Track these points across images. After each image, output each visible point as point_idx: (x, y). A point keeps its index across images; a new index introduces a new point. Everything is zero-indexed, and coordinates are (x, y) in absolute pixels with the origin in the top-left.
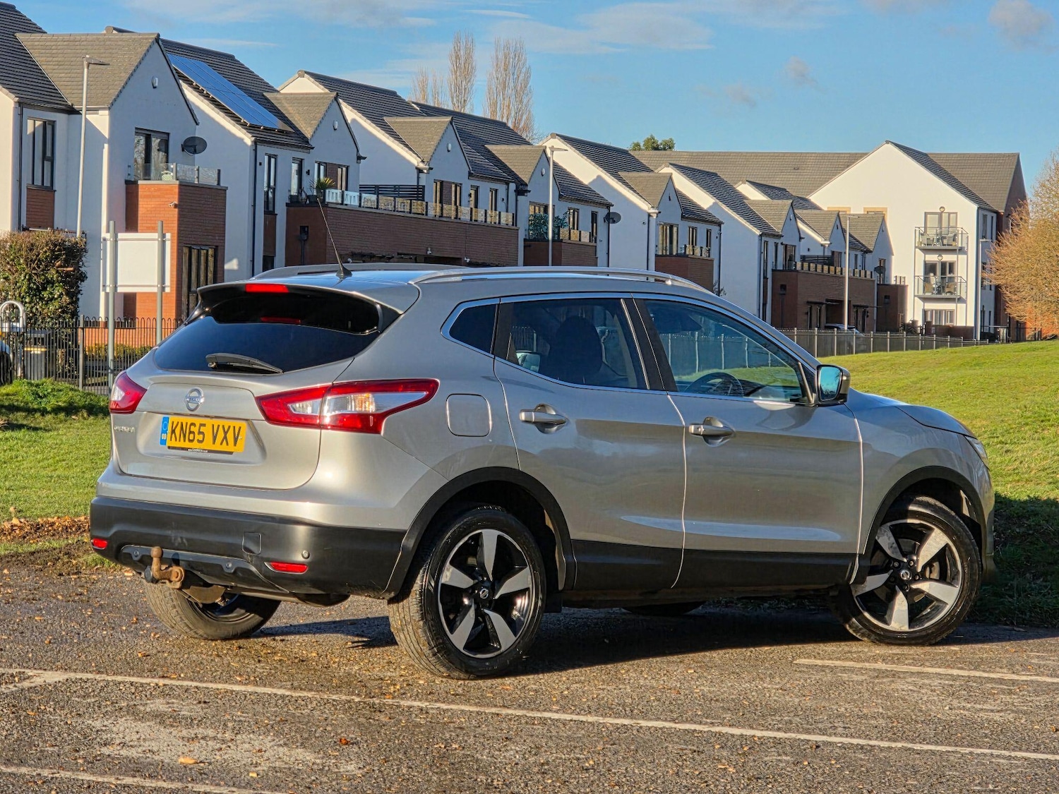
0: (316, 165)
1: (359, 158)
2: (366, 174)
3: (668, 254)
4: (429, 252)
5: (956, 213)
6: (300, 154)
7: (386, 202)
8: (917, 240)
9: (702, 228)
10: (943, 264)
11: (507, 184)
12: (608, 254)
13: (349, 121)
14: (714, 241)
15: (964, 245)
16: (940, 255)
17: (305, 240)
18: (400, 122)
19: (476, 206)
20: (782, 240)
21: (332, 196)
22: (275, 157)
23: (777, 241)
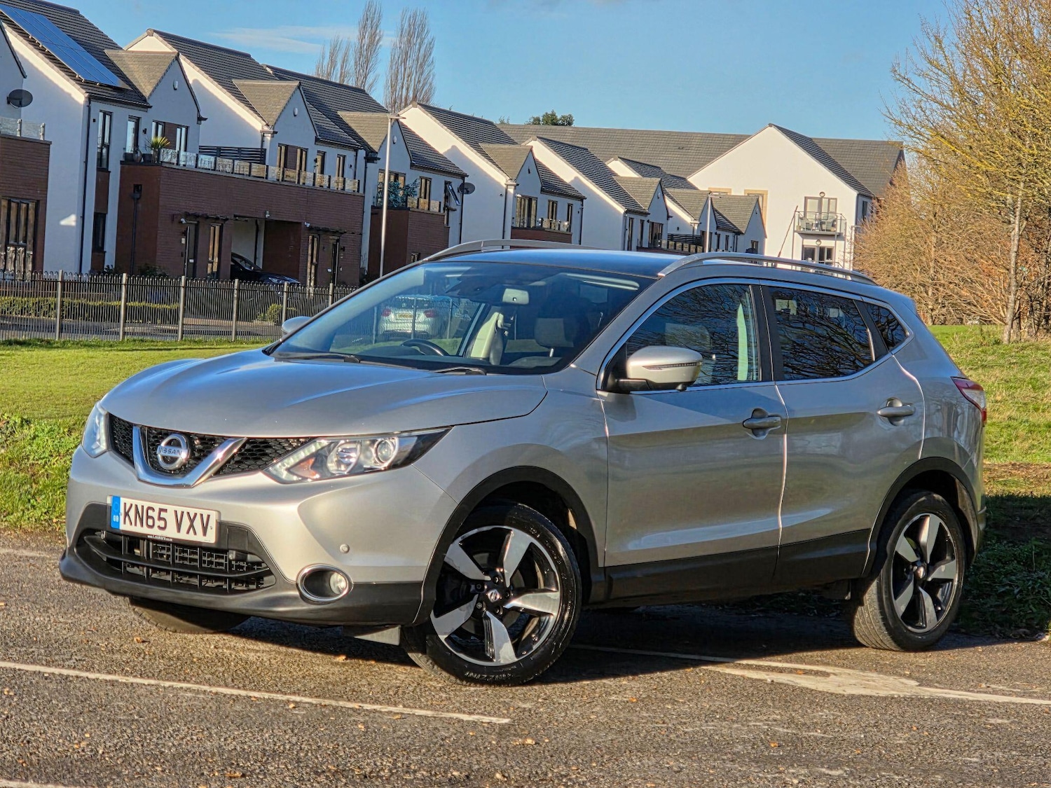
0: (154, 124)
1: (200, 119)
2: (208, 135)
3: (525, 226)
4: (267, 216)
5: (836, 199)
6: (136, 113)
7: (225, 164)
8: (796, 224)
9: (562, 203)
10: (822, 250)
11: (356, 150)
12: (461, 224)
13: (191, 82)
14: (575, 216)
15: (843, 231)
16: (819, 240)
17: (138, 199)
18: (248, 85)
19: (322, 172)
20: (649, 217)
21: (167, 156)
22: (110, 114)
23: (643, 218)
